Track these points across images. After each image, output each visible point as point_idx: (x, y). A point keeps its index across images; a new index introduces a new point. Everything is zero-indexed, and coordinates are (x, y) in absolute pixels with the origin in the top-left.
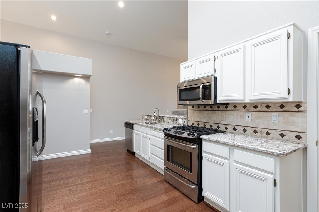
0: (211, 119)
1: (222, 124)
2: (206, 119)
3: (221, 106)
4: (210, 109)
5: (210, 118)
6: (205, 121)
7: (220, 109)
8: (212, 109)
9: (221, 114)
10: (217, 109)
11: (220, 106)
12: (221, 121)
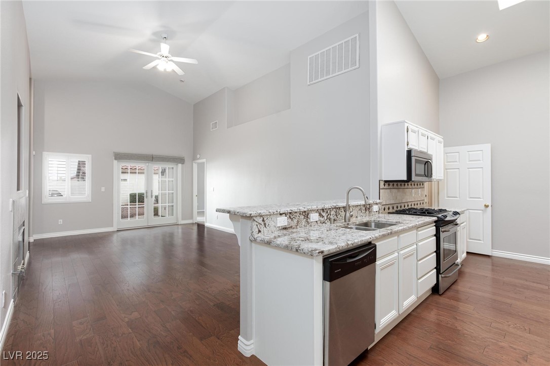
0: (397, 199)
2: (394, 199)
4: (396, 186)
6: (393, 202)
9: (403, 192)
12: (402, 200)
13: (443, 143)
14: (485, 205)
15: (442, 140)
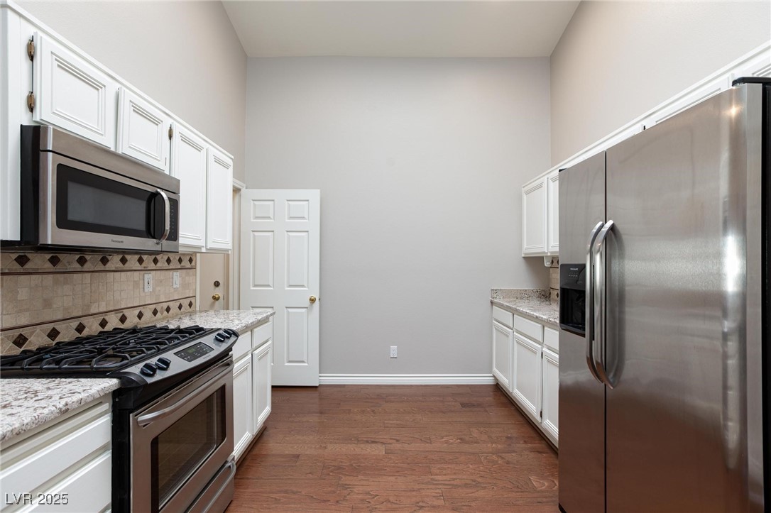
0: (55, 306)
1: (92, 315)
2: (27, 310)
3: (90, 256)
4: (48, 266)
5: (47, 303)
6: (23, 321)
7: (87, 266)
8: (59, 267)
9: (91, 284)
10: (77, 266)
11: (88, 257)
12: (89, 307)
13: (231, 169)
14: (310, 299)
15: (230, 162)
